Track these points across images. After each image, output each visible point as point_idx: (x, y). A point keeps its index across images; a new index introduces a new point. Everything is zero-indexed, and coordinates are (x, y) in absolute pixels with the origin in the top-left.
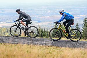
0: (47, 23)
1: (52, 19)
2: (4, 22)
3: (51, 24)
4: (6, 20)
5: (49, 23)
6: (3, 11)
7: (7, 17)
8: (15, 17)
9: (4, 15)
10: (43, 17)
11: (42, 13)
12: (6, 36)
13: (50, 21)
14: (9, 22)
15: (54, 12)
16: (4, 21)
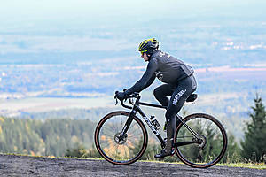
0: (223, 96)
1: (244, 81)
2: (28, 94)
3: (240, 99)
4: (38, 84)
5: (228, 96)
6: (22, 45)
7: (40, 72)
8: (75, 71)
9: (26, 63)
10: (204, 70)
11: (195, 51)
12: (39, 155)
13: (233, 90)
14: (50, 92)
15: (252, 47)
16: (29, 90)
